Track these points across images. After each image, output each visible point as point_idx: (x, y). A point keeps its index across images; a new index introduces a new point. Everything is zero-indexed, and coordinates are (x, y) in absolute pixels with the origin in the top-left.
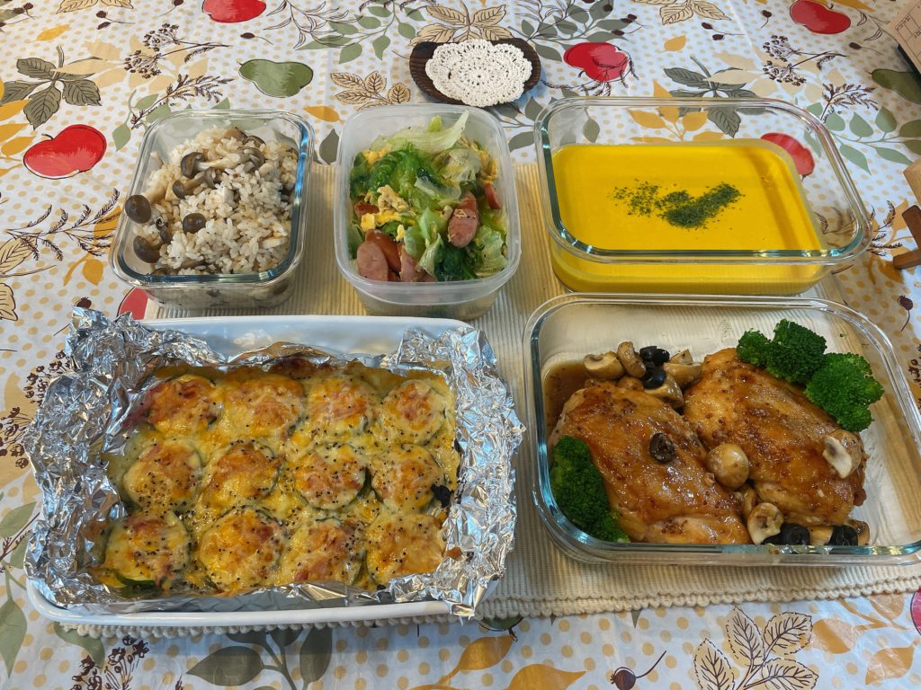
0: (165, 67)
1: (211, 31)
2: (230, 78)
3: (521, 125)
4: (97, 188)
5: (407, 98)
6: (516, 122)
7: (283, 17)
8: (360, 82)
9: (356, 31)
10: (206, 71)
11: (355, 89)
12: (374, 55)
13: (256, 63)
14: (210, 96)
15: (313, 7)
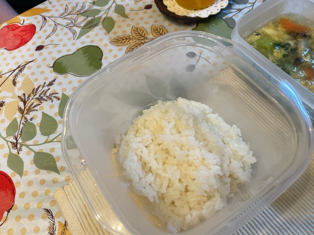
0: (5, 97)
1: (14, 58)
2: (52, 79)
3: (240, 10)
4: (31, 217)
5: (165, 31)
6: (236, 10)
7: (50, 26)
8: (131, 37)
9: (99, 11)
10: (33, 84)
11: (132, 43)
12: (122, 18)
13: (60, 61)
14: (50, 99)
15: (62, 11)
